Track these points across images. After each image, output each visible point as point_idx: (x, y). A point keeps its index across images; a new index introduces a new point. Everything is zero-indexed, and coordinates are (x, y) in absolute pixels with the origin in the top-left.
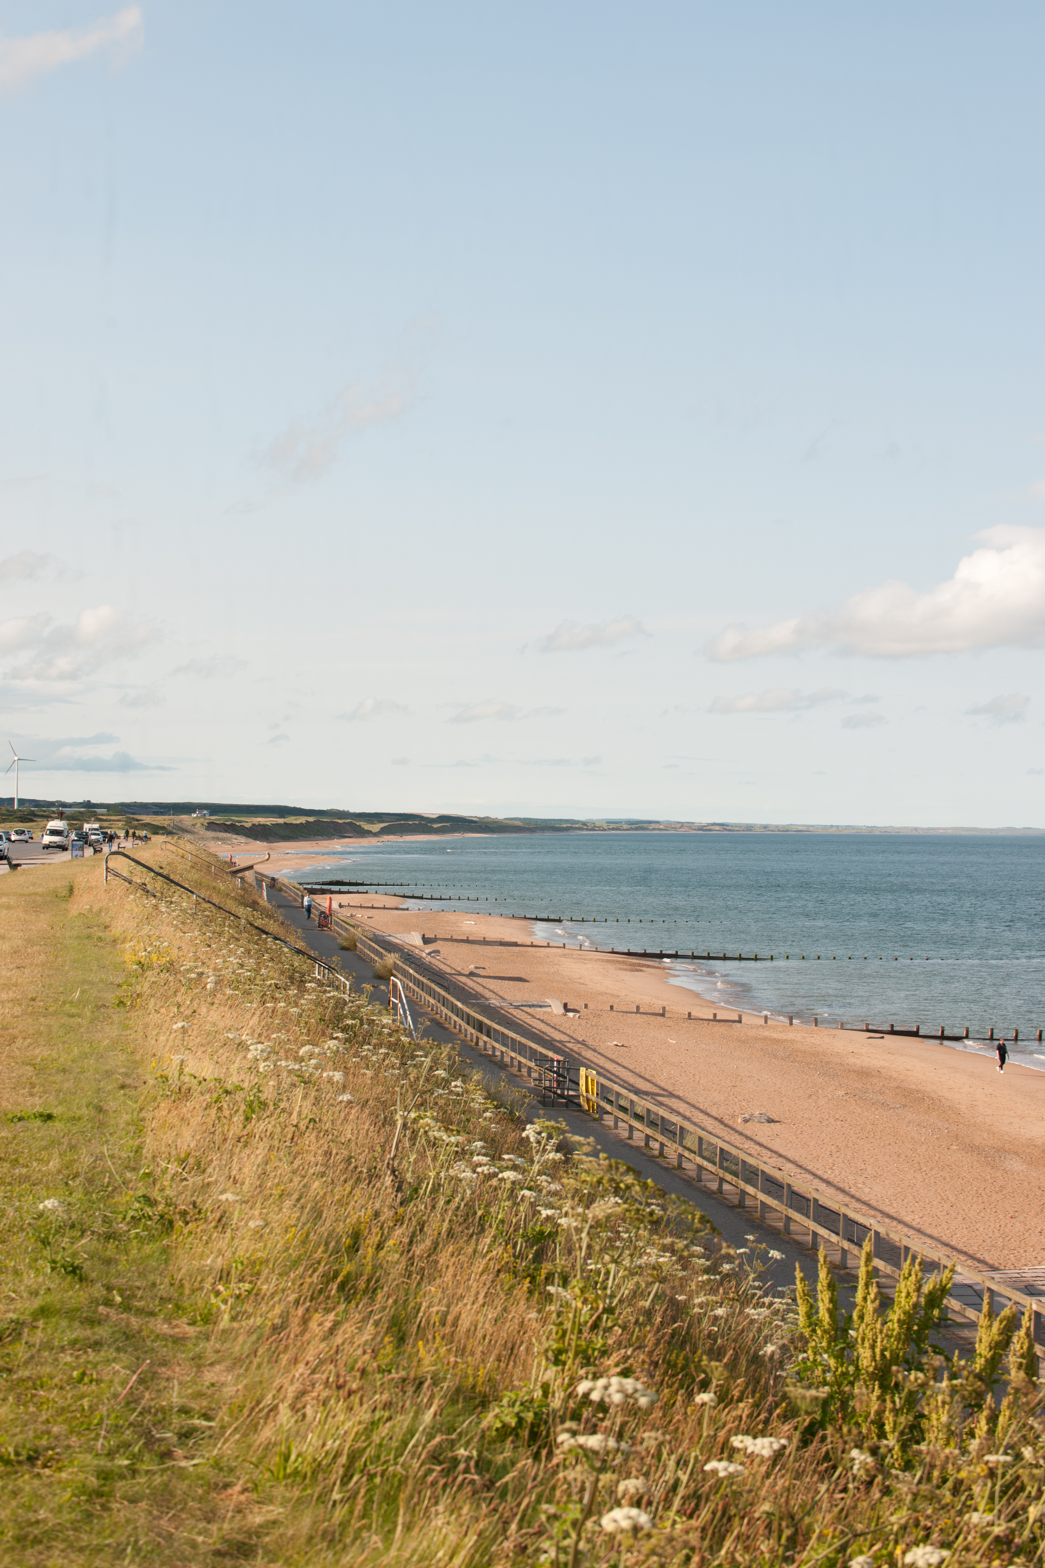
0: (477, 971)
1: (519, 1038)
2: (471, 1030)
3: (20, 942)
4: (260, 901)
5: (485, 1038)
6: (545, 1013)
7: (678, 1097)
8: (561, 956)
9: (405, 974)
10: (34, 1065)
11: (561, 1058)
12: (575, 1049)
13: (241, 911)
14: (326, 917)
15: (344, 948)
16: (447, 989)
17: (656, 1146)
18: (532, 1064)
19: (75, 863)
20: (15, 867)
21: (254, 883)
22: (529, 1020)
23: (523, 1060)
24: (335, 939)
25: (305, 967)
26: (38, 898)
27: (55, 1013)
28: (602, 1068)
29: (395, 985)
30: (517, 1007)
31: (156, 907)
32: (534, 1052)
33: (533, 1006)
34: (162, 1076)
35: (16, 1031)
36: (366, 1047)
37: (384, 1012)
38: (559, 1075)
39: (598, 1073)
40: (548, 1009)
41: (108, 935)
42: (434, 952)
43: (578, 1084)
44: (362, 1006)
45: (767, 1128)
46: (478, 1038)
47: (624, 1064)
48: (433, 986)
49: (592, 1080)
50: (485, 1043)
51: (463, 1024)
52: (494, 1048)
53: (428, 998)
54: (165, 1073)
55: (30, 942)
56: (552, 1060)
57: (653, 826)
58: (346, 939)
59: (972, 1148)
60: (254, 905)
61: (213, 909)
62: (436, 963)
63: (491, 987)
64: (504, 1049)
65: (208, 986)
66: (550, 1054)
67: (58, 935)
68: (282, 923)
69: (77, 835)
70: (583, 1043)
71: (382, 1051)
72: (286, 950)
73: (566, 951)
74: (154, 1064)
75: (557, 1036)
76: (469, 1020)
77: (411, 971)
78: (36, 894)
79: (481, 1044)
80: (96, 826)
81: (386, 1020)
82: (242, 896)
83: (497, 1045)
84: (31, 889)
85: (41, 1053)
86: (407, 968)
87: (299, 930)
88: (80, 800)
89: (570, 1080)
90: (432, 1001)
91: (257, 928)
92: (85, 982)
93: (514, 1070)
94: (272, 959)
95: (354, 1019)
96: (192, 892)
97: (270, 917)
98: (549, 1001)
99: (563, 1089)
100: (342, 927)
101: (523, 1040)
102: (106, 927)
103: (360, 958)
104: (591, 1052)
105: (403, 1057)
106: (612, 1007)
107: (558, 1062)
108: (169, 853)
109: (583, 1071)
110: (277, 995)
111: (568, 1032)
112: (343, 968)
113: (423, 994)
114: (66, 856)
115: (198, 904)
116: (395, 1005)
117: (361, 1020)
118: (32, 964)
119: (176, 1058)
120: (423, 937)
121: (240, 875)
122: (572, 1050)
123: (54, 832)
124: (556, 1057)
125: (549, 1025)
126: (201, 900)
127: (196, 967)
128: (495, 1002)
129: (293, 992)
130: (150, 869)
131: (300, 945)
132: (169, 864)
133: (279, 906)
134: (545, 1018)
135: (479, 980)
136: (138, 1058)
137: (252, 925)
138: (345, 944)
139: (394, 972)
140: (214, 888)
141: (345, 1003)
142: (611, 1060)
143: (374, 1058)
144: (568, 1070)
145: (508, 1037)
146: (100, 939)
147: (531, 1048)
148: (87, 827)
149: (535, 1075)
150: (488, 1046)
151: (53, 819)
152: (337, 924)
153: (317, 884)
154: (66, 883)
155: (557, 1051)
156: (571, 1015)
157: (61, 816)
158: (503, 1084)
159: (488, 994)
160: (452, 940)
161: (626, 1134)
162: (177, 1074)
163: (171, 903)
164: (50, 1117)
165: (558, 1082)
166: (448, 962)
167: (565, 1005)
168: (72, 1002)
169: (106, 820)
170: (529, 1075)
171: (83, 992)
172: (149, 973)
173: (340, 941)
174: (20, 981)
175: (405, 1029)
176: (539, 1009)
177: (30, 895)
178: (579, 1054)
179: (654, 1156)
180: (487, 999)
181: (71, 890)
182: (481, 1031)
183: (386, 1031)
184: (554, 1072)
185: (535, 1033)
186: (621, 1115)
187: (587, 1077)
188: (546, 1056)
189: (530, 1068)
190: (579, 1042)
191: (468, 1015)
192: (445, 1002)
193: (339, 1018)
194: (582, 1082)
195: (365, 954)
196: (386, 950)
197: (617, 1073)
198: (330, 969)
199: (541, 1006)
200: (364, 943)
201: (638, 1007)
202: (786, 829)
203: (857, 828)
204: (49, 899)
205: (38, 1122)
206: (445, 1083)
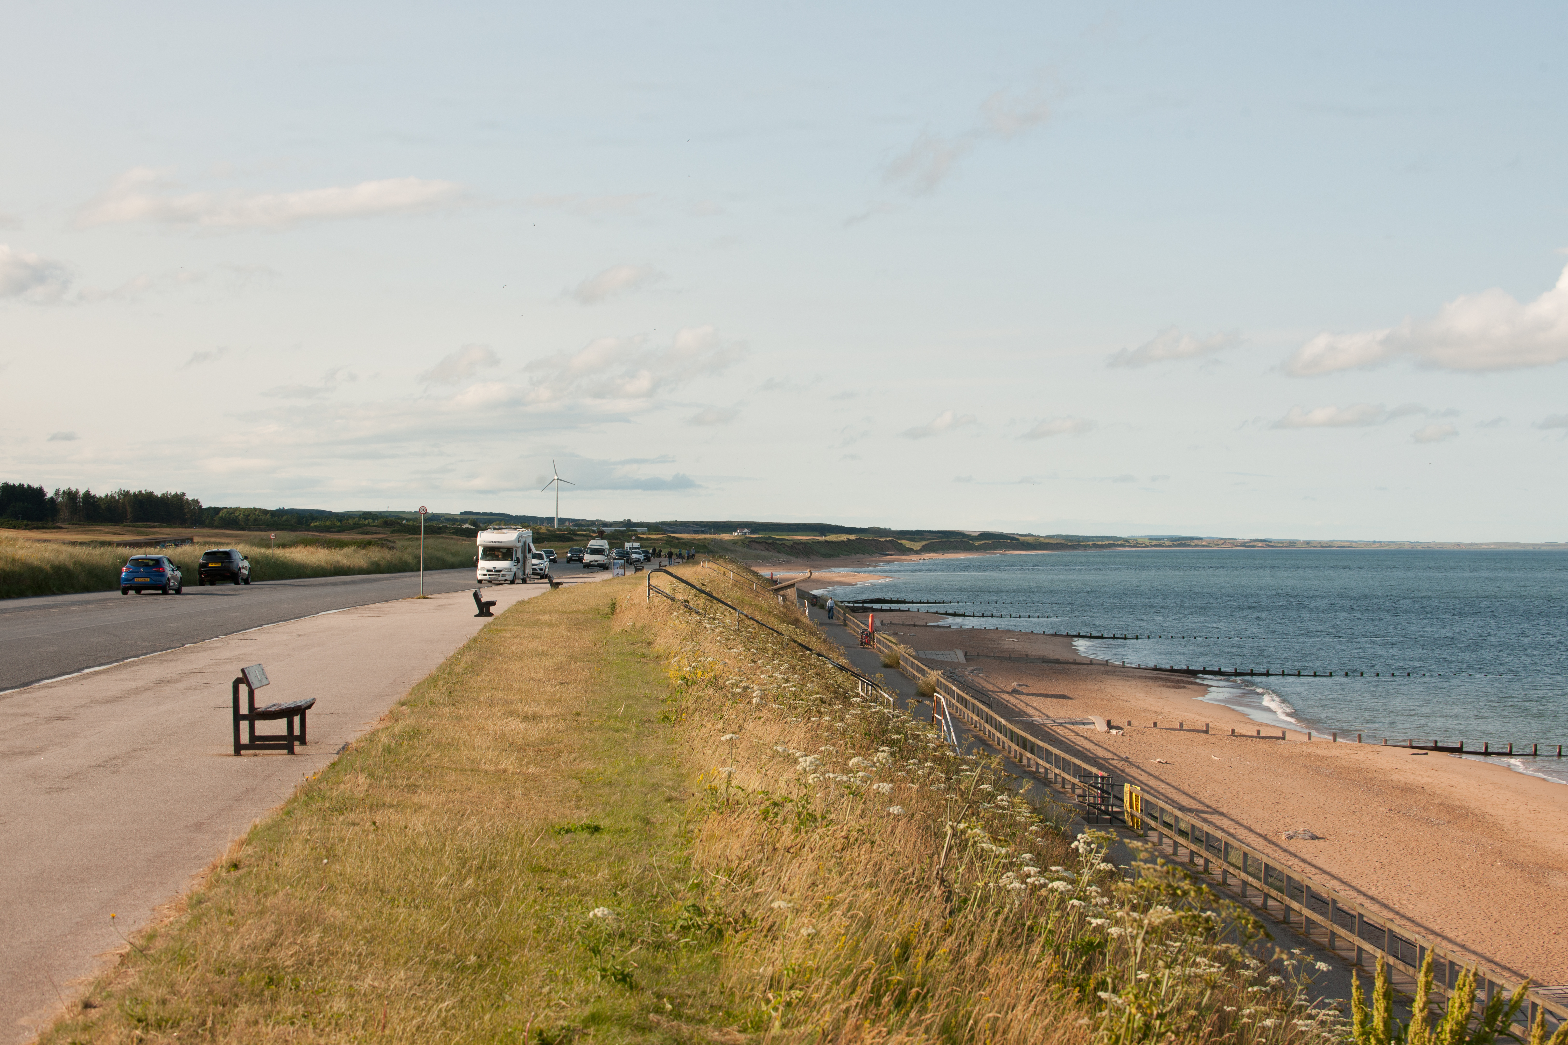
0: (1020, 689)
1: (1062, 755)
2: (1014, 746)
3: (563, 659)
5: (1029, 755)
6: (1088, 730)
7: (1223, 814)
8: (1103, 673)
9: (948, 691)
10: (580, 779)
11: (1105, 775)
12: (1119, 766)
13: (784, 628)
14: (868, 635)
15: (886, 666)
16: (990, 706)
17: (1201, 861)
18: (1076, 781)
19: (616, 581)
20: (556, 585)
21: (796, 601)
22: (1072, 737)
23: (1067, 777)
25: (848, 684)
26: (580, 616)
27: (601, 728)
28: (1146, 785)
29: (939, 702)
30: (1060, 724)
31: (699, 623)
32: (1078, 769)
33: (1076, 723)
35: (562, 746)
38: (1103, 791)
39: (1142, 789)
40: (1092, 726)
41: (652, 652)
42: (976, 669)
43: (1123, 801)
44: (906, 721)
45: (1311, 844)
46: (1021, 755)
47: (1168, 781)
48: (976, 702)
49: (1137, 796)
50: (1029, 759)
51: (1007, 741)
52: (1038, 765)
53: (971, 715)
55: (573, 658)
56: (1096, 777)
57: (1196, 542)
58: (888, 657)
59: (1516, 865)
60: (797, 622)
61: (756, 625)
62: (978, 680)
63: (1034, 705)
64: (1048, 766)
65: (754, 701)
66: (1094, 770)
67: (601, 651)
69: (617, 553)
70: (1126, 760)
72: (830, 666)
75: (1101, 753)
76: (1012, 736)
77: (954, 688)
78: (578, 611)
79: (1025, 760)
80: (637, 545)
82: (785, 614)
83: (1041, 762)
84: (573, 607)
85: (587, 766)
86: (949, 685)
87: (842, 648)
88: (620, 519)
89: (1115, 796)
90: (975, 718)
91: (800, 645)
92: (629, 697)
93: (1058, 786)
96: (735, 609)
98: (1092, 718)
99: (1107, 806)
100: (884, 645)
101: (1067, 757)
102: (650, 644)
103: (902, 675)
104: (1134, 769)
106: (1155, 724)
107: (1103, 778)
108: (711, 571)
109: (1127, 787)
110: (823, 710)
111: (1112, 749)
113: (967, 711)
114: (606, 576)
115: (740, 620)
117: (906, 735)
118: (575, 680)
120: (966, 655)
121: (781, 593)
122: (1115, 767)
123: (596, 551)
124: (1100, 773)
125: (1092, 742)
126: (743, 617)
127: (741, 682)
128: (1038, 719)
129: (838, 706)
130: (693, 586)
131: (843, 662)
132: (711, 582)
134: (1088, 735)
135: (1022, 697)
136: (684, 771)
137: (795, 641)
138: (887, 661)
139: (938, 689)
140: (756, 605)
141: (889, 718)
142: (1155, 777)
144: (1112, 786)
145: (1051, 753)
146: (644, 655)
147: (1074, 764)
148: (627, 545)
149: (1079, 791)
150: (1032, 762)
151: (594, 538)
153: (857, 602)
154: (608, 601)
155: (1101, 767)
156: (1114, 732)
157: (601, 535)
159: (1031, 711)
160: (994, 657)
161: (1170, 850)
163: (714, 619)
164: (597, 829)
165: (1102, 798)
166: (991, 680)
167: (1109, 722)
168: (616, 717)
169: (647, 539)
170: (1073, 792)
171: (627, 707)
172: (694, 688)
173: (882, 658)
174: (564, 696)
175: (949, 745)
176: (1082, 726)
177: (572, 612)
178: (1123, 771)
179: (1198, 872)
181: (613, 607)
182: (1024, 747)
184: (1098, 788)
185: (1078, 750)
186: (1166, 831)
187: (1131, 793)
188: (1090, 773)
189: (1074, 785)
190: (1122, 759)
191: (1012, 732)
192: (988, 719)
194: (1126, 798)
195: (907, 671)
196: (929, 667)
197: (1161, 790)
198: (874, 686)
199: (1084, 724)
200: (906, 661)
201: (1181, 724)
202: (1329, 545)
203: (1401, 543)
204: (591, 616)
205: (586, 835)
206: (991, 797)
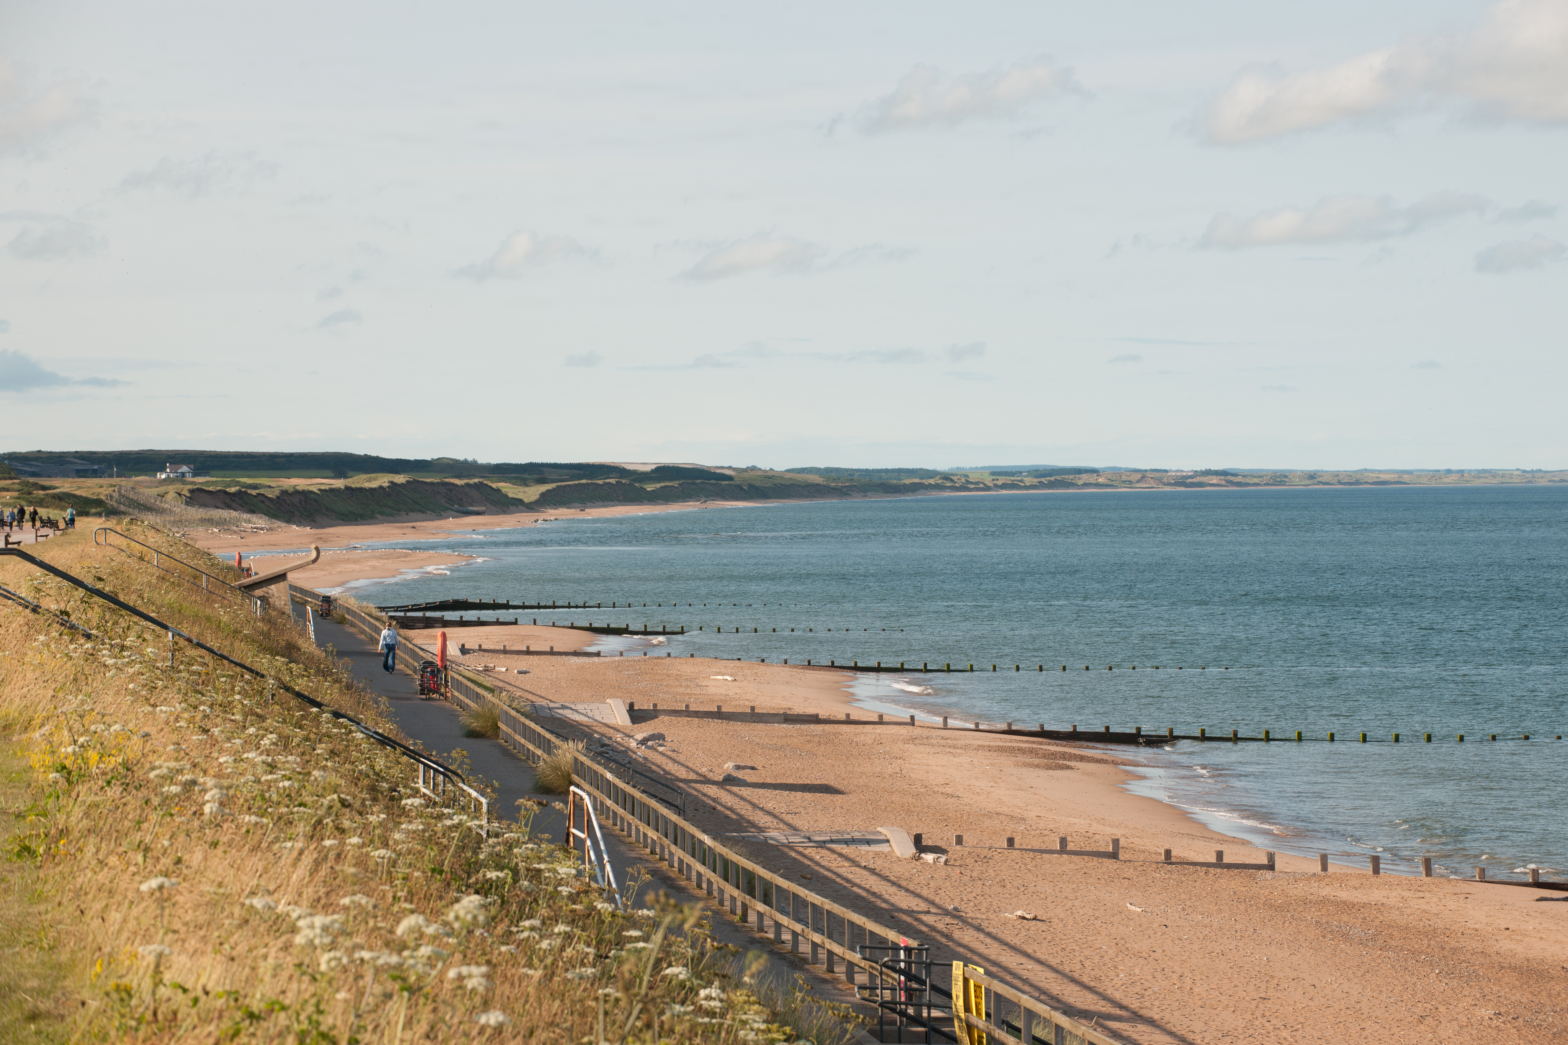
0: (740, 774)
1: (827, 904)
2: (730, 890)
4: (301, 642)
5: (761, 907)
6: (877, 854)
8: (906, 741)
9: (597, 782)
11: (913, 943)
12: (940, 926)
13: (263, 662)
14: (435, 673)
15: (473, 734)
16: (680, 811)
18: (856, 957)
21: (288, 609)
22: (846, 869)
23: (837, 949)
24: (454, 715)
25: (395, 772)
28: (995, 963)
29: (579, 805)
30: (822, 845)
31: (91, 656)
32: (858, 933)
33: (853, 841)
34: (118, 989)
36: (527, 923)
37: (560, 855)
38: (910, 977)
39: (987, 973)
40: (883, 848)
42: (652, 737)
43: (949, 995)
44: (517, 843)
46: (745, 907)
47: (1039, 955)
48: (653, 803)
49: (977, 987)
50: (760, 915)
51: (715, 878)
52: (778, 926)
53: (643, 828)
54: (125, 981)
56: (896, 948)
58: (477, 716)
60: (290, 651)
61: (208, 658)
62: (657, 758)
63: (769, 806)
64: (798, 928)
65: (207, 809)
66: (892, 936)
68: (349, 687)
70: (955, 914)
71: (561, 928)
72: (360, 735)
73: (917, 731)
74: (98, 968)
75: (903, 901)
76: (727, 870)
77: (609, 776)
79: (752, 918)
81: (565, 869)
82: (267, 635)
83: (784, 920)
86: (600, 769)
87: (383, 699)
89: (934, 988)
90: (652, 834)
91: (299, 695)
93: (821, 969)
94: (333, 753)
95: (501, 869)
96: (165, 627)
97: (324, 673)
98: (885, 831)
99: (918, 1006)
100: (467, 692)
101: (837, 909)
103: (505, 752)
104: (971, 932)
105: (599, 942)
106: (1011, 842)
107: (908, 950)
108: (110, 552)
109: (957, 968)
110: (346, 824)
111: (925, 893)
112: (472, 771)
113: (635, 821)
115: (175, 649)
116: (580, 842)
117: (515, 872)
119: (148, 953)
120: (631, 709)
121: (259, 592)
122: (933, 928)
124: (902, 941)
125: (886, 879)
126: (182, 643)
127: (180, 771)
128: (776, 835)
129: (376, 817)
130: (77, 583)
131: (385, 728)
132: (113, 573)
133: (341, 654)
134: (878, 865)
135: (745, 792)
136: (64, 957)
137: (287, 689)
138: (475, 725)
139: (575, 778)
140: (208, 619)
141: (480, 840)
142: (1014, 948)
143: (545, 945)
144: (928, 966)
145: (804, 903)
147: (852, 924)
149: (861, 978)
150: (767, 922)
152: (459, 686)
153: (411, 608)
155: (905, 929)
156: (929, 857)
158: (799, 995)
159: (762, 819)
160: (688, 713)
162: (147, 984)
163: (123, 648)
165: (909, 991)
166: (681, 758)
167: (918, 839)
170: (851, 979)
172: (82, 788)
173: (465, 719)
175: (601, 891)
176: (864, 848)
178: (948, 937)
180: (761, 830)
182: (751, 893)
183: (565, 890)
184: (900, 972)
185: (858, 897)
187: (966, 981)
188: (883, 940)
189: (851, 965)
190: (947, 913)
191: (726, 862)
192: (677, 836)
193: (473, 867)
194: (957, 990)
195: (515, 743)
196: (558, 735)
197: (1025, 974)
198: (449, 774)
199: (868, 842)
200: (512, 722)
201: (1063, 841)
206: (687, 992)
